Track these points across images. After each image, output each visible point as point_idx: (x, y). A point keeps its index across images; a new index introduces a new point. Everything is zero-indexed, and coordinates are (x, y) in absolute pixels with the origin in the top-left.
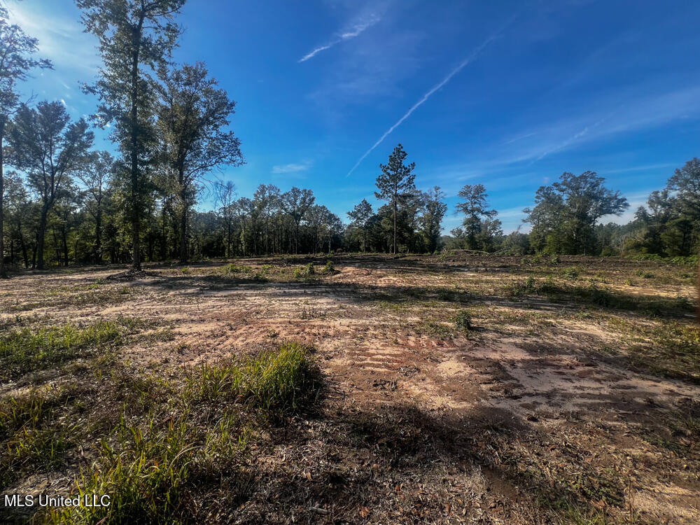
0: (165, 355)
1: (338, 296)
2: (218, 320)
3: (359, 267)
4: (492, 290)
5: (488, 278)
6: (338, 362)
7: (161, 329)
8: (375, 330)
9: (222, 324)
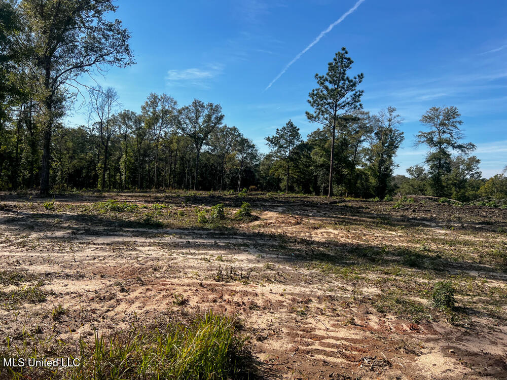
0: (36, 322)
1: (262, 252)
2: (102, 276)
3: (283, 212)
4: (476, 256)
5: (467, 238)
6: (274, 344)
7: (26, 286)
8: (320, 303)
9: (108, 283)
